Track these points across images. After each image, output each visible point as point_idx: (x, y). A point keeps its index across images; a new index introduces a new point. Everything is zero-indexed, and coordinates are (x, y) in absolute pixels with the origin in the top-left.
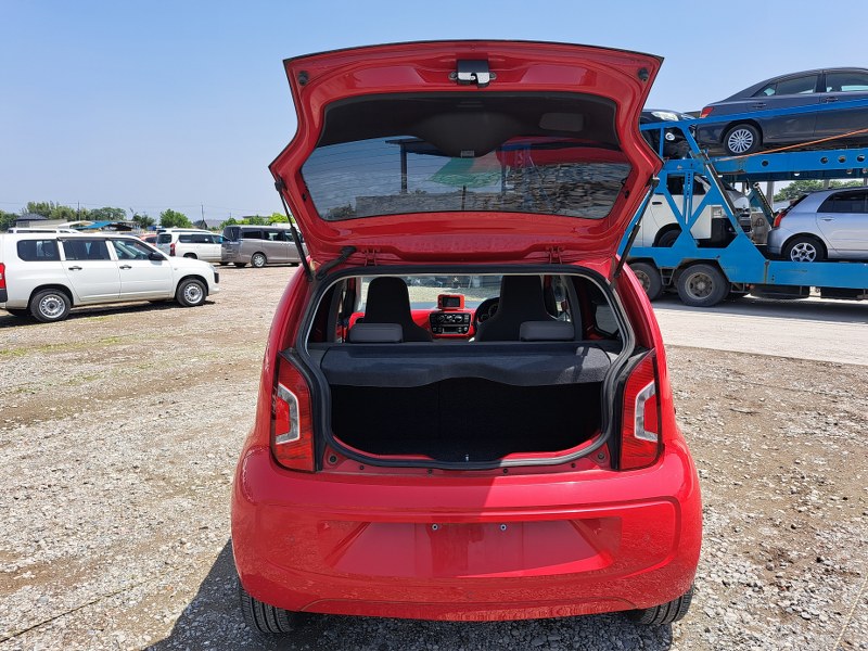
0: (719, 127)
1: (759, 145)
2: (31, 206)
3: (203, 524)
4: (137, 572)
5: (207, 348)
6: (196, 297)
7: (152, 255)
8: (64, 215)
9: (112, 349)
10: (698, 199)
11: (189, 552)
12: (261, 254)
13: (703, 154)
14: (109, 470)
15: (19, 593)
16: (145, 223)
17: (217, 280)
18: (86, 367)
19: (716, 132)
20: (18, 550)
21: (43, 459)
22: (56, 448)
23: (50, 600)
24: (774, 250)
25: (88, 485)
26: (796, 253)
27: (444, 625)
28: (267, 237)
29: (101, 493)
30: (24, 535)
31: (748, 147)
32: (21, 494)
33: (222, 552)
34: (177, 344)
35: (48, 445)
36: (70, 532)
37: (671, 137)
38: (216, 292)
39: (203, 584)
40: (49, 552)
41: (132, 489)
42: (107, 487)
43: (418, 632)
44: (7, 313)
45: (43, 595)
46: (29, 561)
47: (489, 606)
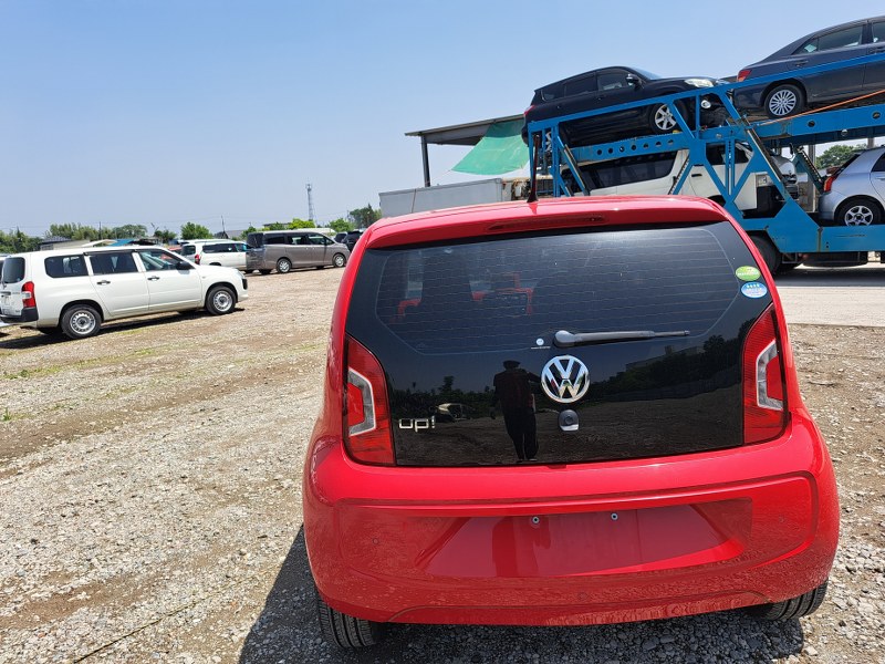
0: (757, 90)
1: (804, 105)
2: (53, 228)
3: (261, 532)
4: (197, 587)
5: (243, 353)
6: (225, 304)
7: (179, 264)
8: (87, 235)
9: (146, 361)
10: (740, 168)
11: (251, 563)
12: (285, 259)
13: (744, 120)
14: (157, 481)
15: (75, 615)
16: (167, 238)
17: (245, 287)
18: (122, 380)
19: (754, 95)
20: (70, 570)
21: (87, 474)
22: (99, 462)
23: (109, 621)
24: (826, 216)
25: (137, 499)
26: (850, 217)
27: (541, 631)
28: (290, 242)
29: (151, 506)
30: (75, 553)
31: (791, 108)
32: (68, 511)
33: (286, 561)
34: (212, 352)
35: (92, 460)
36: (122, 548)
37: (707, 104)
38: (246, 299)
39: (269, 597)
40: (102, 570)
41: (182, 500)
42: (156, 499)
43: (513, 640)
44: (38, 332)
45: (100, 617)
46: (83, 581)
47: (594, 608)
